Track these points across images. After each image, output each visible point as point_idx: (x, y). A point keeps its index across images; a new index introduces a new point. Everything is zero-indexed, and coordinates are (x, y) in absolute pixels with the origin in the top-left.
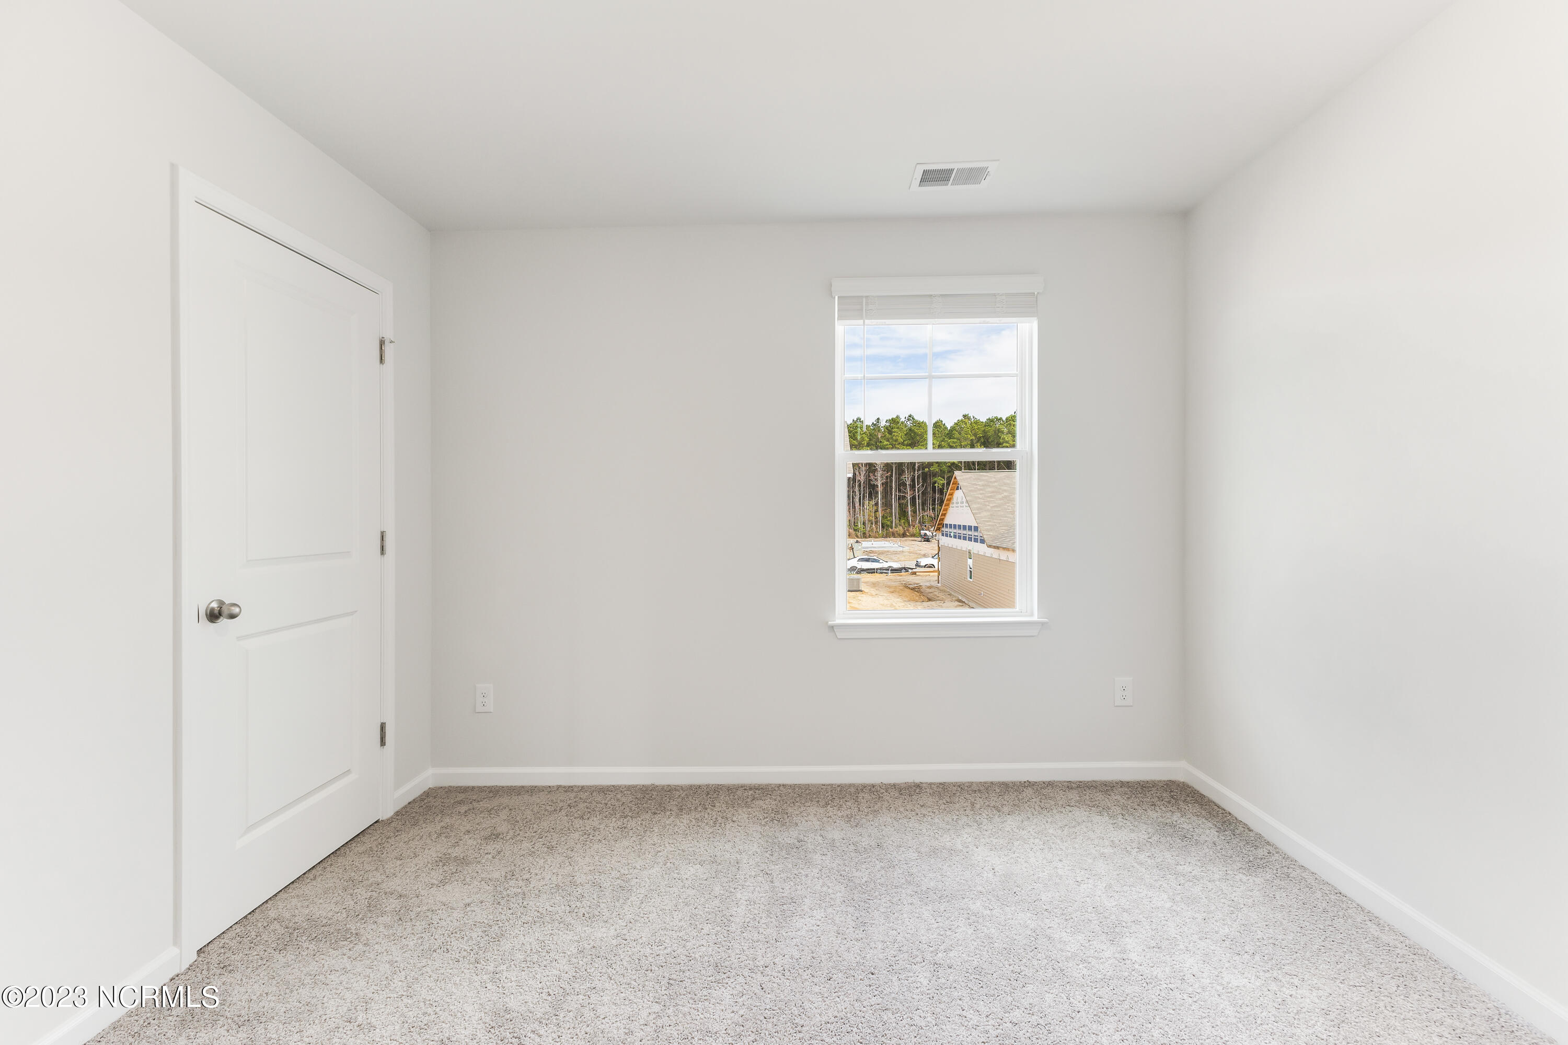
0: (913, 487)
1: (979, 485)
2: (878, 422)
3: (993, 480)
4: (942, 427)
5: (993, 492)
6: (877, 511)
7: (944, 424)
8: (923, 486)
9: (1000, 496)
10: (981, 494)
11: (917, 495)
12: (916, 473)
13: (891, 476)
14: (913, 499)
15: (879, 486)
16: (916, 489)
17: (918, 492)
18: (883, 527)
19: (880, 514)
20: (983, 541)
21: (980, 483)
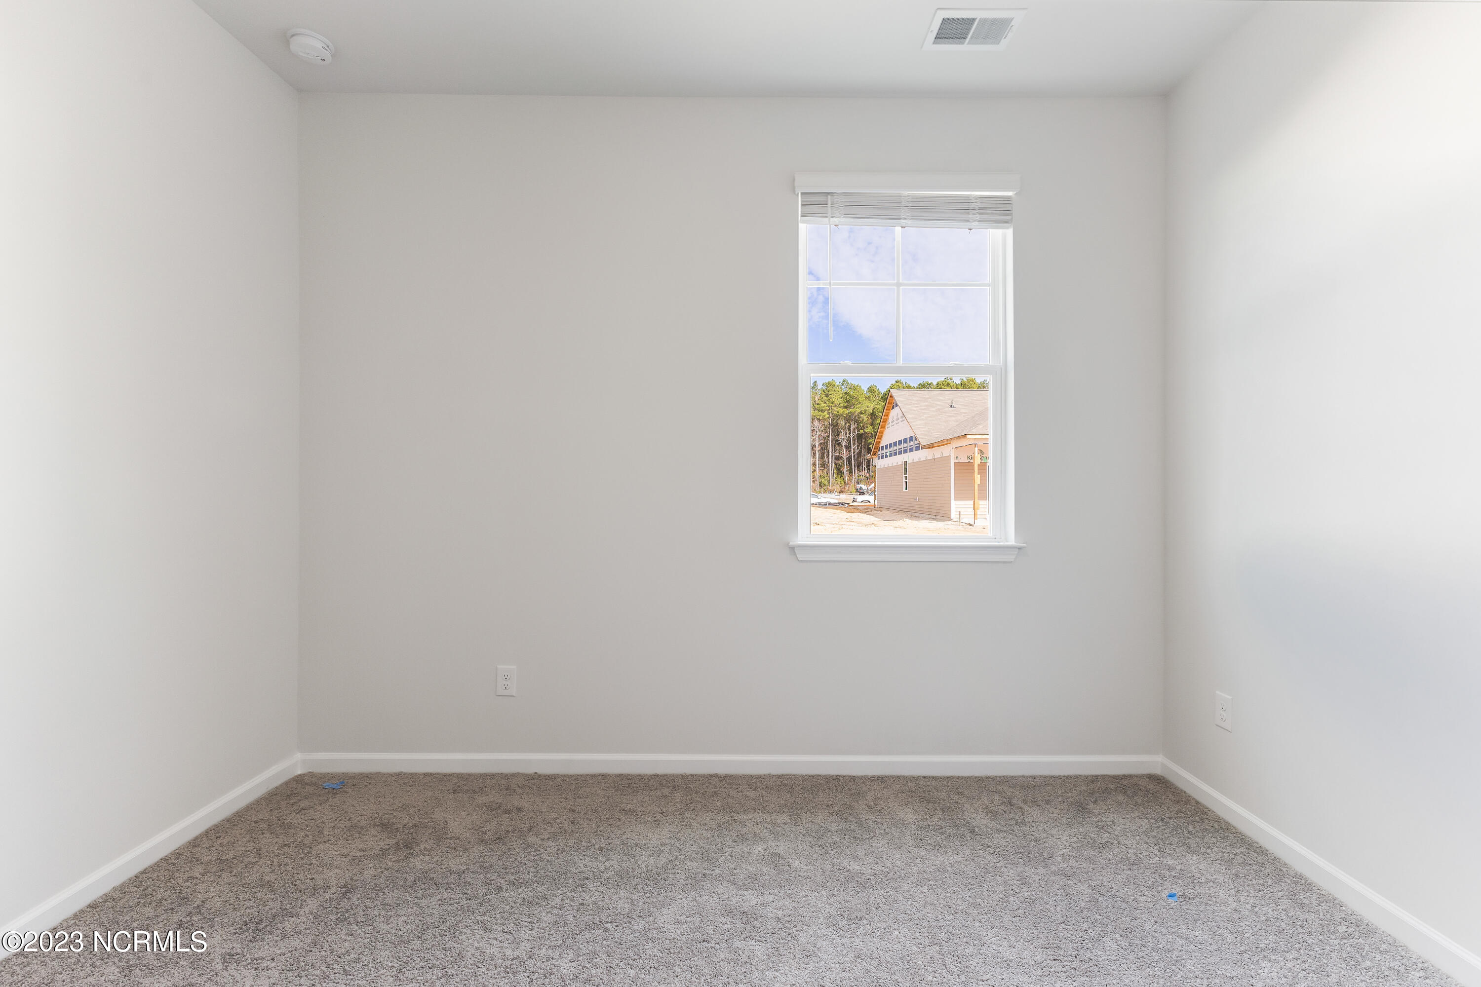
0: (848, 447)
1: (913, 400)
2: (815, 385)
3: (927, 396)
4: (876, 391)
5: (927, 406)
6: (815, 471)
7: (878, 389)
8: (858, 446)
9: (934, 409)
10: (916, 407)
11: (853, 455)
12: (852, 434)
13: (829, 436)
14: (849, 459)
15: (817, 446)
16: (852, 450)
17: (854, 453)
18: (820, 486)
19: (817, 474)
20: (918, 448)
21: (914, 399)
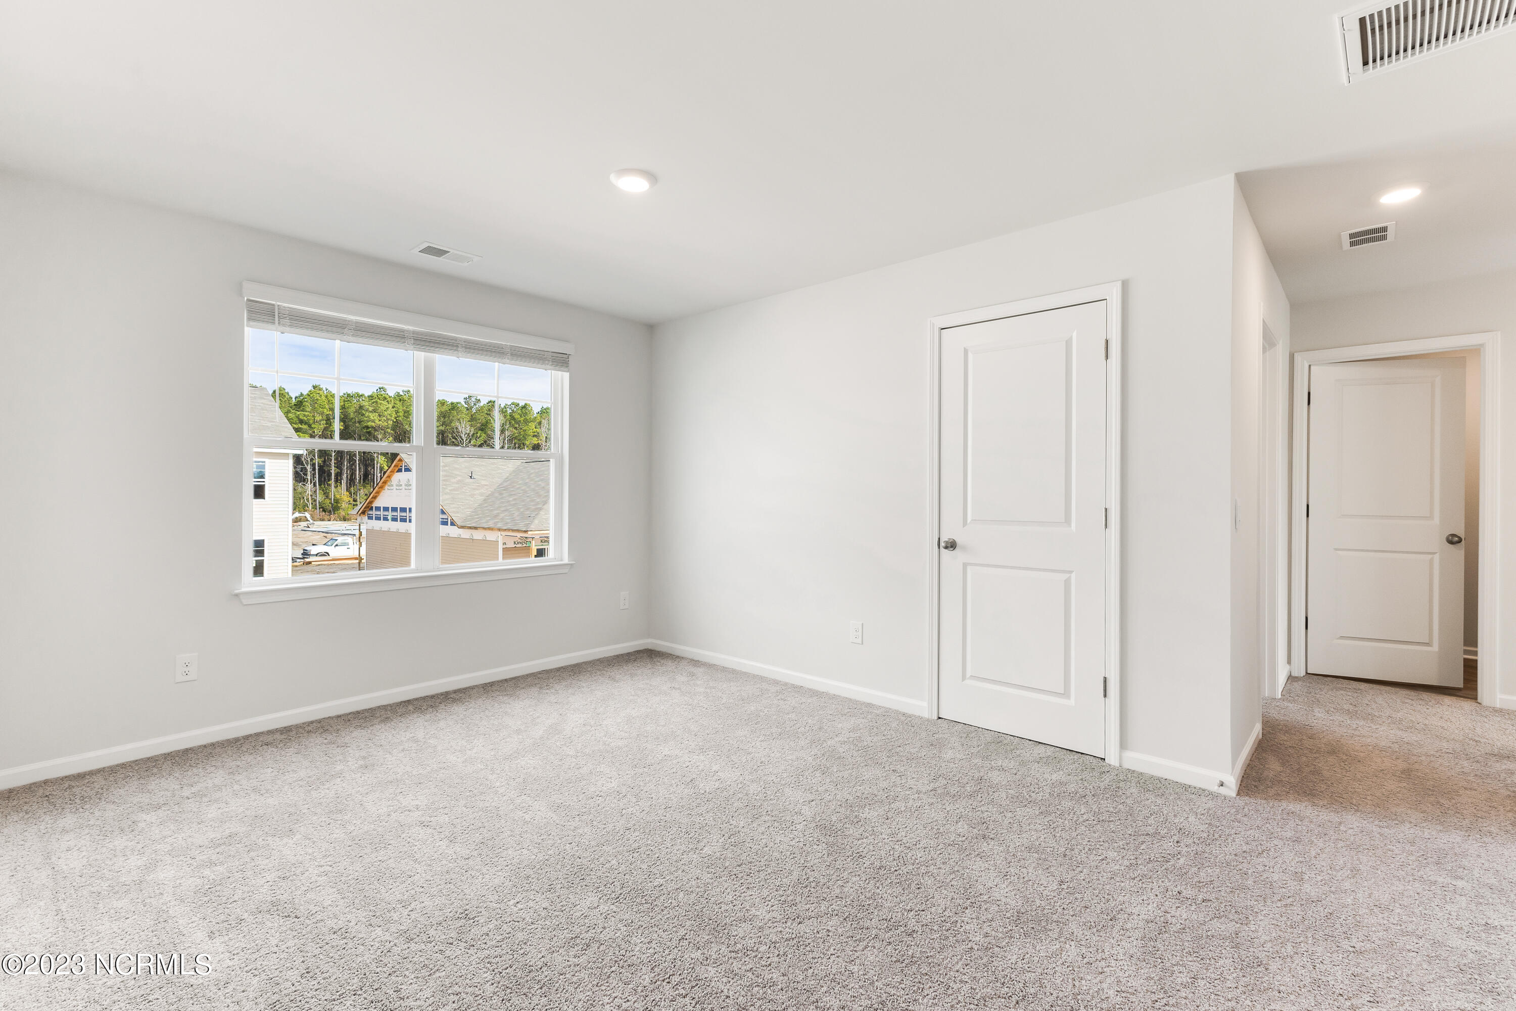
20: (453, 524)
